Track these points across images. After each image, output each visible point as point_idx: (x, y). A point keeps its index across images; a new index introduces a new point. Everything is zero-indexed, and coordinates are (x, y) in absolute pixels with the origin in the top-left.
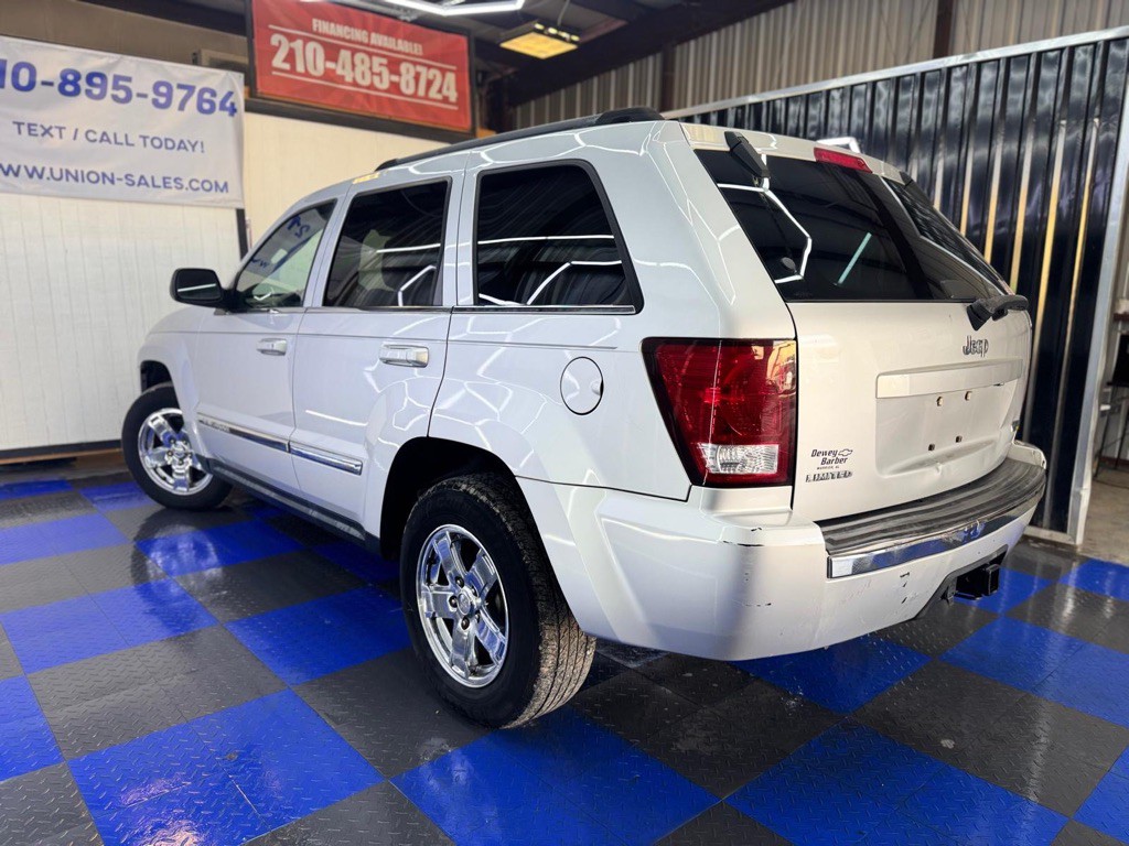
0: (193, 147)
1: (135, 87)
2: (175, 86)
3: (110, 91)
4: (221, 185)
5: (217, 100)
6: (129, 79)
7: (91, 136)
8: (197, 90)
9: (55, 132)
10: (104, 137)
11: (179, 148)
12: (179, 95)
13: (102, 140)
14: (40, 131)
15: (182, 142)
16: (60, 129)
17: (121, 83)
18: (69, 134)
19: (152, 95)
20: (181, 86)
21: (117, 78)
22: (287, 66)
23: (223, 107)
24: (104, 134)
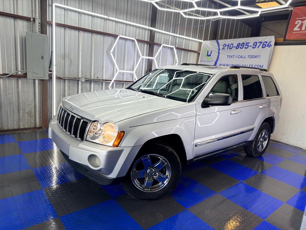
0: (258, 57)
1: (249, 45)
2: (258, 43)
3: (245, 46)
4: (262, 66)
5: (267, 44)
6: (249, 43)
7: (239, 57)
8: (263, 42)
9: (233, 57)
10: (241, 57)
11: (255, 57)
12: (258, 44)
13: (240, 57)
14: (231, 57)
15: (256, 56)
16: (234, 56)
17: (247, 44)
18: (235, 57)
19: (253, 46)
20: (259, 42)
21: (247, 43)
22: (299, 29)
23: (268, 46)
24: (241, 56)
